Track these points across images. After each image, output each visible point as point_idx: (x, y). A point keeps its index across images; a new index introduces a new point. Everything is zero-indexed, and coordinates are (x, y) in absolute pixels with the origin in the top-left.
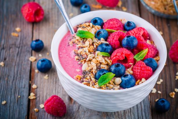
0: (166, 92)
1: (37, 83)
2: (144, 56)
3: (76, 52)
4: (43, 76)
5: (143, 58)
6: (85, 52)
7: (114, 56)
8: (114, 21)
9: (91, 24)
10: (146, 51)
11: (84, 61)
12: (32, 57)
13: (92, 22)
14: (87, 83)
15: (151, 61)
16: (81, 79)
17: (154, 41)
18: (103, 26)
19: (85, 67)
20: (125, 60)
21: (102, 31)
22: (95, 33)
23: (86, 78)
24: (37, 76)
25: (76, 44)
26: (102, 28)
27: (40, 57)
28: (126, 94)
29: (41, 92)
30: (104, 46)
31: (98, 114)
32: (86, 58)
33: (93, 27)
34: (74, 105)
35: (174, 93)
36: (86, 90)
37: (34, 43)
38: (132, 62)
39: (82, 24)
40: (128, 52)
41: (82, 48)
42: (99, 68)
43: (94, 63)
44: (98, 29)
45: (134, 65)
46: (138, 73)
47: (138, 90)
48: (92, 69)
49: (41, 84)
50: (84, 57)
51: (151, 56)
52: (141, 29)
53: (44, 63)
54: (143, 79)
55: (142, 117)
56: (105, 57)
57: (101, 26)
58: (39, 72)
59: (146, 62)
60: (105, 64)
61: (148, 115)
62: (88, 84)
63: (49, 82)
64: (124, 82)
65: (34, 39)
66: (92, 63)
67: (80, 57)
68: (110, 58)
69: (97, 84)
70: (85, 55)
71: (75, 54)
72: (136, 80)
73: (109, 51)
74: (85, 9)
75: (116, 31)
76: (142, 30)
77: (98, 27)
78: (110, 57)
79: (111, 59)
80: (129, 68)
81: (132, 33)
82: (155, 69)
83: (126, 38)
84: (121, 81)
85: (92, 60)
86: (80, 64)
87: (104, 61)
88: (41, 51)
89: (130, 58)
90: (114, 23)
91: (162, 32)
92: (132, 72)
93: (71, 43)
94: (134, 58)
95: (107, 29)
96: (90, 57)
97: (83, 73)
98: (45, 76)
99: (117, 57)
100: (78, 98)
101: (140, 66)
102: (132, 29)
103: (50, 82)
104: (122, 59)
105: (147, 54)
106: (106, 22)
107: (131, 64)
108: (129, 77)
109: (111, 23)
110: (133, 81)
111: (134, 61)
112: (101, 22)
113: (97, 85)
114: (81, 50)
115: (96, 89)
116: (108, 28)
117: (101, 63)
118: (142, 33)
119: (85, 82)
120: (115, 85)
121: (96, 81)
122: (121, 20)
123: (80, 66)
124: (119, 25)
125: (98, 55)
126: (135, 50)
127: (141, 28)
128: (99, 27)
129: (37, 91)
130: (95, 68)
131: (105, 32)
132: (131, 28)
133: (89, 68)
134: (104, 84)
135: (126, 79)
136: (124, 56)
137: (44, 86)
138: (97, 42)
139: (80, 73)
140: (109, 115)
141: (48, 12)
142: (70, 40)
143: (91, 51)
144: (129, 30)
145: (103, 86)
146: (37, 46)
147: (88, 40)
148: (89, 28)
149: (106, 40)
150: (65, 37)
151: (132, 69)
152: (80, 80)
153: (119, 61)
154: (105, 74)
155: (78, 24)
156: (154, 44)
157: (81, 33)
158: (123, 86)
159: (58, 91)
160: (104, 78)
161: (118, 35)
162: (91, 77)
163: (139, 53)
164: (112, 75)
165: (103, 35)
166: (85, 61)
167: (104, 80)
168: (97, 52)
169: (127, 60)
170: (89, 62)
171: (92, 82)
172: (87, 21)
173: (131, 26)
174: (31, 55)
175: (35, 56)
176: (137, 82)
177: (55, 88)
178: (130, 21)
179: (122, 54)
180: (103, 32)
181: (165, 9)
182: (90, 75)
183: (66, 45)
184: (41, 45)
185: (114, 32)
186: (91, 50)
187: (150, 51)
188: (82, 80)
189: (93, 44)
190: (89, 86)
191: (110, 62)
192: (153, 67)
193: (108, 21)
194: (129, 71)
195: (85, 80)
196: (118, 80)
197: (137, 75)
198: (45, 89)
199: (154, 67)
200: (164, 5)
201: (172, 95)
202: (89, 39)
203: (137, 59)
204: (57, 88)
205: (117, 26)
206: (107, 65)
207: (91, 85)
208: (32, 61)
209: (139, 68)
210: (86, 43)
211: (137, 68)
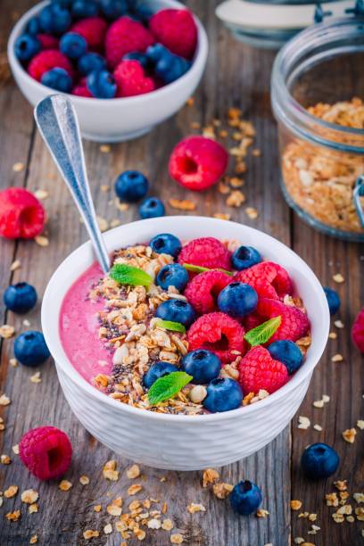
0: (335, 428)
1: (11, 393)
2: (271, 335)
3: (103, 319)
4: (28, 375)
5: (266, 340)
6: (125, 318)
7: (194, 333)
8: (206, 243)
9: (149, 250)
10: (275, 322)
11: (120, 340)
12: (6, 327)
13: (152, 244)
14: (123, 395)
15: (286, 348)
16: (108, 384)
17: (303, 298)
18: (179, 257)
19: (121, 356)
20: (223, 344)
21: (173, 269)
22: (156, 273)
23: (121, 383)
24: (14, 374)
25: (105, 298)
26: (176, 260)
27: (26, 327)
28: (217, 426)
29: (19, 415)
30: (174, 307)
31: (154, 476)
32: (126, 334)
33: (152, 257)
34: (99, 452)
35: (354, 431)
36: (117, 413)
37: (13, 290)
38: (238, 349)
39: (126, 249)
40: (231, 323)
41: (119, 308)
42: (154, 360)
43: (143, 348)
44: (166, 262)
45: (243, 355)
46: (251, 377)
47: (248, 418)
48: (138, 361)
49: (22, 396)
50: (120, 331)
51: (288, 336)
52: (271, 267)
53: (33, 343)
54: (262, 393)
55: (266, 487)
56: (174, 332)
57: (173, 255)
58: (20, 364)
59: (274, 348)
60: (171, 351)
62: (124, 399)
63: (41, 390)
64: (213, 396)
65: (15, 282)
66: (138, 345)
67: (112, 330)
68: (185, 336)
69: (146, 400)
70: (125, 327)
71: (101, 322)
72: (245, 393)
73: (185, 318)
74: (151, 210)
75: (207, 270)
76: (273, 269)
77: (165, 259)
78: (187, 334)
79: (186, 339)
80: (230, 363)
81: (247, 276)
82: (296, 367)
83: (227, 289)
84: (205, 393)
85: (139, 338)
86: (108, 348)
87: (167, 344)
88: (31, 312)
89: (235, 339)
90: (205, 249)
91: (343, 276)
92: (235, 373)
93: (93, 294)
94: (245, 340)
95: (186, 265)
96: (137, 330)
97: (113, 371)
98: (33, 375)
99: (202, 334)
100: (101, 431)
101: (257, 360)
102: (251, 266)
103: (43, 390)
104: (214, 340)
105: (279, 329)
106: (186, 247)
107: (236, 352)
108: (227, 384)
109: (198, 248)
110: (237, 395)
111: (245, 347)
112: (176, 246)
113: (146, 402)
114: (114, 313)
115: (142, 411)
116: (188, 262)
117: (161, 348)
118: (272, 276)
119: (116, 394)
120: (189, 404)
121: (145, 392)
122: (227, 244)
123: (109, 352)
124: (217, 255)
125: (155, 328)
126: (251, 320)
127: (272, 264)
128: (169, 258)
129: (9, 411)
130: (145, 358)
131: (180, 271)
132: (247, 262)
133: (131, 360)
134: (163, 399)
135: (218, 389)
136: (219, 333)
137: (28, 401)
138: (158, 295)
139: (106, 369)
140: (182, 479)
141: (58, 214)
142: (93, 286)
143: (140, 317)
144: (244, 268)
145: (159, 403)
146: (19, 300)
147: (136, 289)
148: (144, 259)
149: (182, 290)
150: (82, 280)
151: (238, 367)
152: (107, 386)
153: (207, 344)
154: (167, 374)
155: (117, 248)
156: (302, 306)
157: (122, 271)
158: (209, 406)
159: (61, 414)
160: (165, 384)
161: (210, 279)
162: (134, 381)
163: (258, 328)
164: (185, 378)
165: (176, 279)
166: (122, 341)
167: (163, 389)
168: (154, 321)
169: (228, 344)
170: (133, 344)
171: (133, 392)
172: (140, 242)
173: (248, 258)
174: (3, 321)
175: (14, 324)
176: (247, 397)
177: (56, 406)
178: (246, 245)
180: (176, 271)
181: (340, 218)
182: (130, 375)
183: (80, 299)
184: (31, 297)
185: (202, 272)
186: (140, 315)
187: (288, 321)
188: (109, 386)
189: (146, 301)
190: (127, 403)
191: (183, 345)
192: (289, 362)
193: (191, 243)
194: (230, 371)
195: (116, 386)
196: (199, 391)
197: (248, 380)
198: (30, 407)
199: (293, 362)
200: (337, 208)
201: (348, 436)
202: (140, 288)
203: (251, 341)
204: (60, 406)
205: (211, 256)
206: (178, 352)
207: (131, 401)
208: (3, 336)
209: (254, 363)
210: (129, 296)
211: (248, 363)
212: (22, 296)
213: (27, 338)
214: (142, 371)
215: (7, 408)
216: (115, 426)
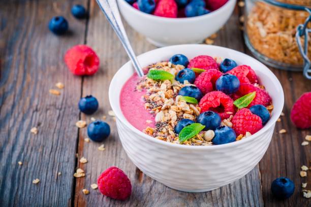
1: (87, 156)
2: (250, 103)
3: (147, 99)
4: (96, 147)
5: (247, 105)
6: (160, 97)
7: (204, 102)
8: (204, 57)
9: (170, 64)
10: (251, 96)
11: (159, 109)
12: (81, 121)
13: (171, 60)
14: (163, 138)
15: (260, 109)
16: (153, 132)
17: (265, 86)
19: (160, 117)
20: (220, 109)
21: (186, 71)
22: (176, 75)
23: (162, 132)
24: (88, 147)
25: (146, 88)
26: (186, 67)
27: (93, 120)
28: (222, 153)
29: (93, 168)
32: (162, 106)
33: (172, 67)
34: (144, 185)
36: (161, 148)
37: (84, 100)
38: (230, 111)
39: (155, 64)
40: (225, 96)
41: (156, 92)
42: (180, 119)
43: (173, 112)
44: (181, 69)
45: (234, 115)
46: (240, 125)
48: (170, 120)
49: (94, 158)
50: (158, 104)
51: (260, 103)
52: (245, 67)
53: (99, 127)
54: (248, 133)
56: (191, 103)
57: (184, 66)
58: (91, 141)
59: (253, 109)
60: (190, 114)
61: (257, 199)
63: (105, 155)
64: (219, 136)
65: (84, 95)
66: (170, 111)
67: (153, 104)
69: (178, 140)
70: (161, 102)
71: (146, 100)
72: (237, 135)
73: (197, 96)
76: (247, 68)
77: (179, 67)
78: (199, 104)
80: (226, 119)
81: (231, 73)
82: (266, 120)
83: (221, 77)
84: (214, 135)
85: (170, 107)
86: (151, 114)
88: (95, 113)
89: (228, 105)
90: (204, 60)
92: (230, 124)
93: (139, 87)
94: (234, 105)
95: (193, 69)
96: (168, 102)
97: (156, 125)
98: (100, 146)
99: (209, 102)
101: (243, 115)
102: (232, 69)
103: (107, 155)
104: (216, 106)
105: (254, 100)
106: (192, 60)
107: (230, 113)
108: (227, 129)
109: (200, 60)
110: (232, 135)
111: (235, 109)
112: (186, 61)
114: (153, 95)
115: (176, 144)
116: (195, 67)
117: (184, 112)
118: (246, 72)
119: (159, 137)
120: (204, 141)
121: (176, 136)
122: (216, 59)
123: (152, 116)
124: (212, 63)
125: (179, 101)
128: (182, 67)
129: (87, 166)
130: (175, 118)
131: (190, 72)
132: (230, 67)
133: (167, 119)
134: (188, 138)
135: (221, 131)
136: (219, 101)
137: (98, 160)
139: (152, 125)
140: (197, 198)
141: (106, 62)
142: (138, 84)
144: (228, 70)
145: (186, 141)
146: (88, 105)
147: (165, 82)
148: (167, 67)
151: (231, 121)
154: (189, 124)
155: (150, 64)
156: (265, 90)
157: (155, 73)
158: (214, 142)
160: (189, 130)
162: (169, 130)
163: (241, 98)
164: (200, 127)
165: (188, 76)
166: (160, 110)
167: (188, 133)
168: (178, 97)
169: (224, 108)
170: (166, 111)
171: (170, 136)
172: (163, 60)
173: (230, 65)
174: (78, 119)
175: (85, 120)
176: (239, 136)
177: (115, 162)
178: (228, 58)
179: (216, 98)
180: (188, 71)
181: (285, 55)
182: (166, 127)
183: (131, 90)
184: (95, 103)
185: (203, 71)
186: (169, 95)
187: (259, 95)
188: (154, 134)
190: (166, 141)
191: (197, 109)
192: (262, 116)
193: (195, 58)
195: (159, 133)
196: (210, 134)
197: (239, 127)
198: (99, 163)
199: (264, 117)
200: (284, 49)
202: (167, 81)
203: (238, 106)
204: (118, 162)
205: (208, 64)
206: (194, 114)
207: (168, 140)
208: (80, 127)
209: (242, 117)
210: (161, 86)
211: (238, 117)
212: (90, 103)
213: (95, 124)
214: (173, 125)
215: (85, 165)
216: (159, 158)
